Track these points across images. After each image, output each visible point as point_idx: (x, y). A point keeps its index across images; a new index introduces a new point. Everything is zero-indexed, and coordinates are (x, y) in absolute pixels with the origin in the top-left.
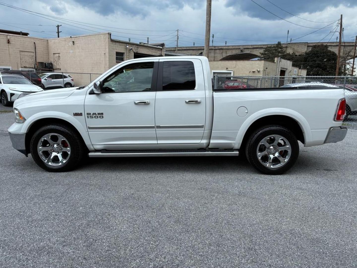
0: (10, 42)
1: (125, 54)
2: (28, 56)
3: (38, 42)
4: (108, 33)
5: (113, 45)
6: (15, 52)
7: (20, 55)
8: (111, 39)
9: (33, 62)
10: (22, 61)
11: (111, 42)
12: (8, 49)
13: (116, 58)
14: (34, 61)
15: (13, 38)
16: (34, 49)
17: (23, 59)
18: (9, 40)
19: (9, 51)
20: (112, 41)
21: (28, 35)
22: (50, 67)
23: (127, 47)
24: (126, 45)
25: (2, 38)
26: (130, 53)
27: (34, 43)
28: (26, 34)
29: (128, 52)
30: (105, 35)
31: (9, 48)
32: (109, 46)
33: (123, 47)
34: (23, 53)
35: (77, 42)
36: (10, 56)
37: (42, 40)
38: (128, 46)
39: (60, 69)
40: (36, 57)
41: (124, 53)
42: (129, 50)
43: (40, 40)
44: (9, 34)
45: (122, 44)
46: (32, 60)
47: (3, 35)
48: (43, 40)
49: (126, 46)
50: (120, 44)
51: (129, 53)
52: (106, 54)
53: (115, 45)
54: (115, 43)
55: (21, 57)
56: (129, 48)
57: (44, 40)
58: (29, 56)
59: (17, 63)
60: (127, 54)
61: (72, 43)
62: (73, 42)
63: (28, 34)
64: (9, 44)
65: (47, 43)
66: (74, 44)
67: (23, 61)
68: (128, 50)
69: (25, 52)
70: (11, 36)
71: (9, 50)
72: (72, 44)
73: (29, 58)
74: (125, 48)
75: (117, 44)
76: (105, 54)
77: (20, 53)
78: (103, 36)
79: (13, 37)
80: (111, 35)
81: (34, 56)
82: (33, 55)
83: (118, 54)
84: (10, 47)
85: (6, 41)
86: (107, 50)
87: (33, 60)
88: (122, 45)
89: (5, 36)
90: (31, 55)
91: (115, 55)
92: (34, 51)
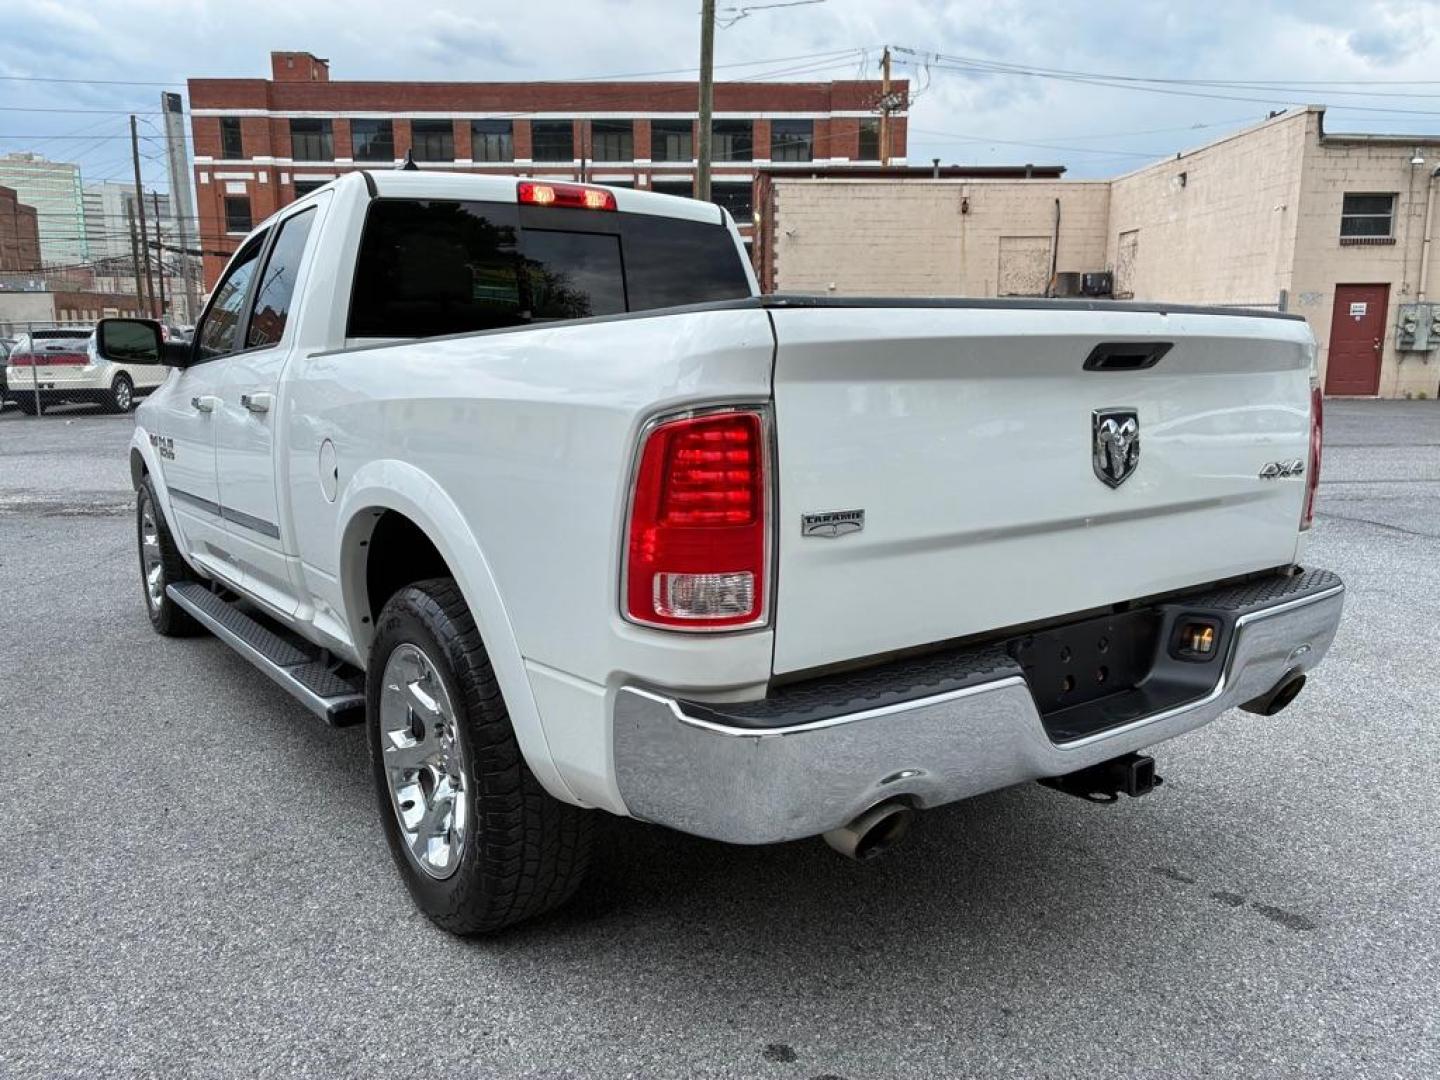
0: (969, 210)
1: (1403, 199)
2: (1028, 253)
3: (1072, 195)
4: (1306, 109)
5: (1329, 163)
6: (985, 244)
7: (1000, 251)
8: (1321, 134)
9: (1044, 275)
10: (1004, 273)
11: (1321, 152)
12: (960, 234)
13: (1345, 221)
14: (1046, 271)
15: (982, 193)
16: (1053, 225)
17: (1008, 266)
18: (965, 203)
19: (964, 241)
20: (1328, 142)
21: (1063, 176)
22: (1100, 288)
23: (1416, 160)
24: (1412, 154)
25: (944, 198)
26: (1432, 191)
27: (1057, 202)
28: (1054, 173)
29: (1418, 186)
30: (1296, 123)
31: (964, 229)
32: (1307, 169)
33: (1396, 163)
34: (1009, 245)
35: (1196, 175)
36: (964, 260)
37: (1088, 186)
38: (1421, 156)
39: (1132, 295)
40: (1055, 257)
41: (1397, 194)
42: (1431, 176)
43: (1082, 187)
44: (970, 181)
45: (1387, 152)
46: (1039, 265)
47: (947, 188)
48: (1092, 187)
49: (1412, 158)
50: (1376, 152)
51: (1428, 193)
52: (1289, 209)
53: (1341, 163)
54: (1344, 153)
55: (1003, 256)
56: (1428, 166)
57: (1096, 187)
58: (1033, 252)
59: (986, 281)
60: (1411, 197)
61: (1177, 181)
62: (1184, 176)
63: (1062, 170)
64: (967, 217)
65: (1107, 193)
66: (1184, 185)
67: (1008, 275)
68: (1421, 177)
69: (1018, 241)
70: (973, 188)
71: (963, 237)
72: (1180, 187)
73: (1031, 261)
74: (1404, 171)
75: (1356, 153)
76: (1285, 209)
77: (1000, 244)
78: (1289, 127)
79: (984, 188)
80: (1325, 116)
81: (1049, 251)
82: (1047, 248)
83: (1353, 201)
84: (967, 225)
85: (957, 206)
86: (1297, 187)
87: (1043, 267)
88: (1384, 157)
89: (953, 187)
90: (1040, 250)
91: (1340, 208)
92: (1052, 233)
